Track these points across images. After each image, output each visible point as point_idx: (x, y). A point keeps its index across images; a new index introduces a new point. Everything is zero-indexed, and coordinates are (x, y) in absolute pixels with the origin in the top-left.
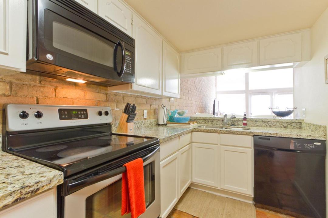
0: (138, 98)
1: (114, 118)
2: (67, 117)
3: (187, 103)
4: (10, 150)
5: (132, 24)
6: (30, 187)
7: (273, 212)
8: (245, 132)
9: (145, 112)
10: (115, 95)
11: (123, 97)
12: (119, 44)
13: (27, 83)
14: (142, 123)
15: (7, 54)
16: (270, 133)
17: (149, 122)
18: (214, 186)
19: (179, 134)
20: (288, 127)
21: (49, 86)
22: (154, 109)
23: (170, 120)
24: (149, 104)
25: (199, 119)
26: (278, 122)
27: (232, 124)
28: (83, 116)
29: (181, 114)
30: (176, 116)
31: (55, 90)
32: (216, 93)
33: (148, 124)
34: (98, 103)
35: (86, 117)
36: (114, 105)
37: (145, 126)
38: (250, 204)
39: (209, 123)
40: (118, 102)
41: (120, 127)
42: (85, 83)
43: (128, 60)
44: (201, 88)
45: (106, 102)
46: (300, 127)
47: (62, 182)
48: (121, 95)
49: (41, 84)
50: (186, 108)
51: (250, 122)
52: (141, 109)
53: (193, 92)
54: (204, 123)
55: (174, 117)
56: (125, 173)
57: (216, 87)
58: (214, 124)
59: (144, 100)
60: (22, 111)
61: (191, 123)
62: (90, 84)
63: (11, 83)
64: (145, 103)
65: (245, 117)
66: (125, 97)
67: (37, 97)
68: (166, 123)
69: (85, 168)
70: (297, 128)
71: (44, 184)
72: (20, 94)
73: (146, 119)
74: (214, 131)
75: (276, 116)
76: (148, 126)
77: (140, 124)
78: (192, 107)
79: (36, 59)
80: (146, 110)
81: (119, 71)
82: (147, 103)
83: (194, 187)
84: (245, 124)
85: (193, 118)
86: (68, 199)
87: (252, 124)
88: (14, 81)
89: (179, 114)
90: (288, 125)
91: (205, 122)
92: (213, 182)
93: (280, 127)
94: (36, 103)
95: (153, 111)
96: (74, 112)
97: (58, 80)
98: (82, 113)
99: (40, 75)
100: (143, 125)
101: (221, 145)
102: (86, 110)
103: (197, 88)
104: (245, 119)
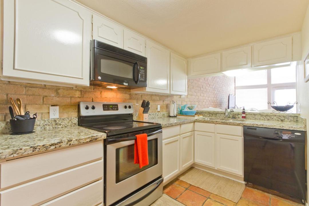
0: (153, 96)
1: (135, 111)
2: (107, 109)
3: (199, 99)
4: (82, 125)
5: (146, 47)
6: (94, 137)
7: (261, 191)
8: (236, 123)
9: (159, 106)
10: (136, 94)
11: (141, 96)
12: (136, 63)
13: (88, 90)
14: (156, 115)
15: (83, 79)
16: (257, 124)
17: (162, 114)
18: (212, 166)
19: (180, 122)
20: (285, 120)
21: (98, 91)
22: (166, 104)
23: (181, 113)
24: (162, 100)
25: (204, 113)
26: (275, 116)
27: (233, 117)
28: (115, 109)
29: (191, 108)
30: (185, 109)
31: (101, 93)
32: (235, 89)
33: (161, 115)
34: (124, 101)
35: (117, 110)
36: (135, 101)
37: (159, 117)
38: (242, 183)
39: (213, 116)
40: (137, 99)
41: (139, 117)
42: (117, 88)
43: (142, 72)
44: (215, 85)
45: (130, 99)
46: (297, 120)
47: (106, 138)
48: (140, 94)
49: (94, 90)
50: (198, 103)
51: (249, 115)
52: (155, 104)
53: (206, 88)
54: (208, 116)
55: (183, 110)
56: (136, 140)
57: (235, 82)
58: (217, 117)
59: (158, 97)
60: (86, 105)
61: (196, 116)
62: (120, 88)
63: (81, 91)
64: (159, 99)
65: (243, 111)
66: (143, 96)
67: (92, 98)
68: (176, 115)
69: (116, 134)
70: (294, 121)
71: (99, 137)
72: (85, 96)
73: (159, 112)
74: (212, 122)
75: (275, 110)
76: (161, 117)
77: (154, 116)
78: (205, 103)
79: (94, 80)
80: (159, 105)
81: (136, 81)
82: (160, 99)
83: (197, 167)
84: (243, 117)
85: (199, 112)
86: (108, 146)
87: (251, 118)
88: (83, 89)
89: (189, 108)
90: (285, 119)
91: (210, 115)
92: (211, 163)
93: (278, 120)
94: (92, 101)
95: (165, 105)
96: (111, 106)
97: (102, 88)
98: (115, 107)
99: (94, 86)
100: (156, 116)
101: (217, 133)
102: (117, 105)
103: (210, 85)
104: (244, 113)
